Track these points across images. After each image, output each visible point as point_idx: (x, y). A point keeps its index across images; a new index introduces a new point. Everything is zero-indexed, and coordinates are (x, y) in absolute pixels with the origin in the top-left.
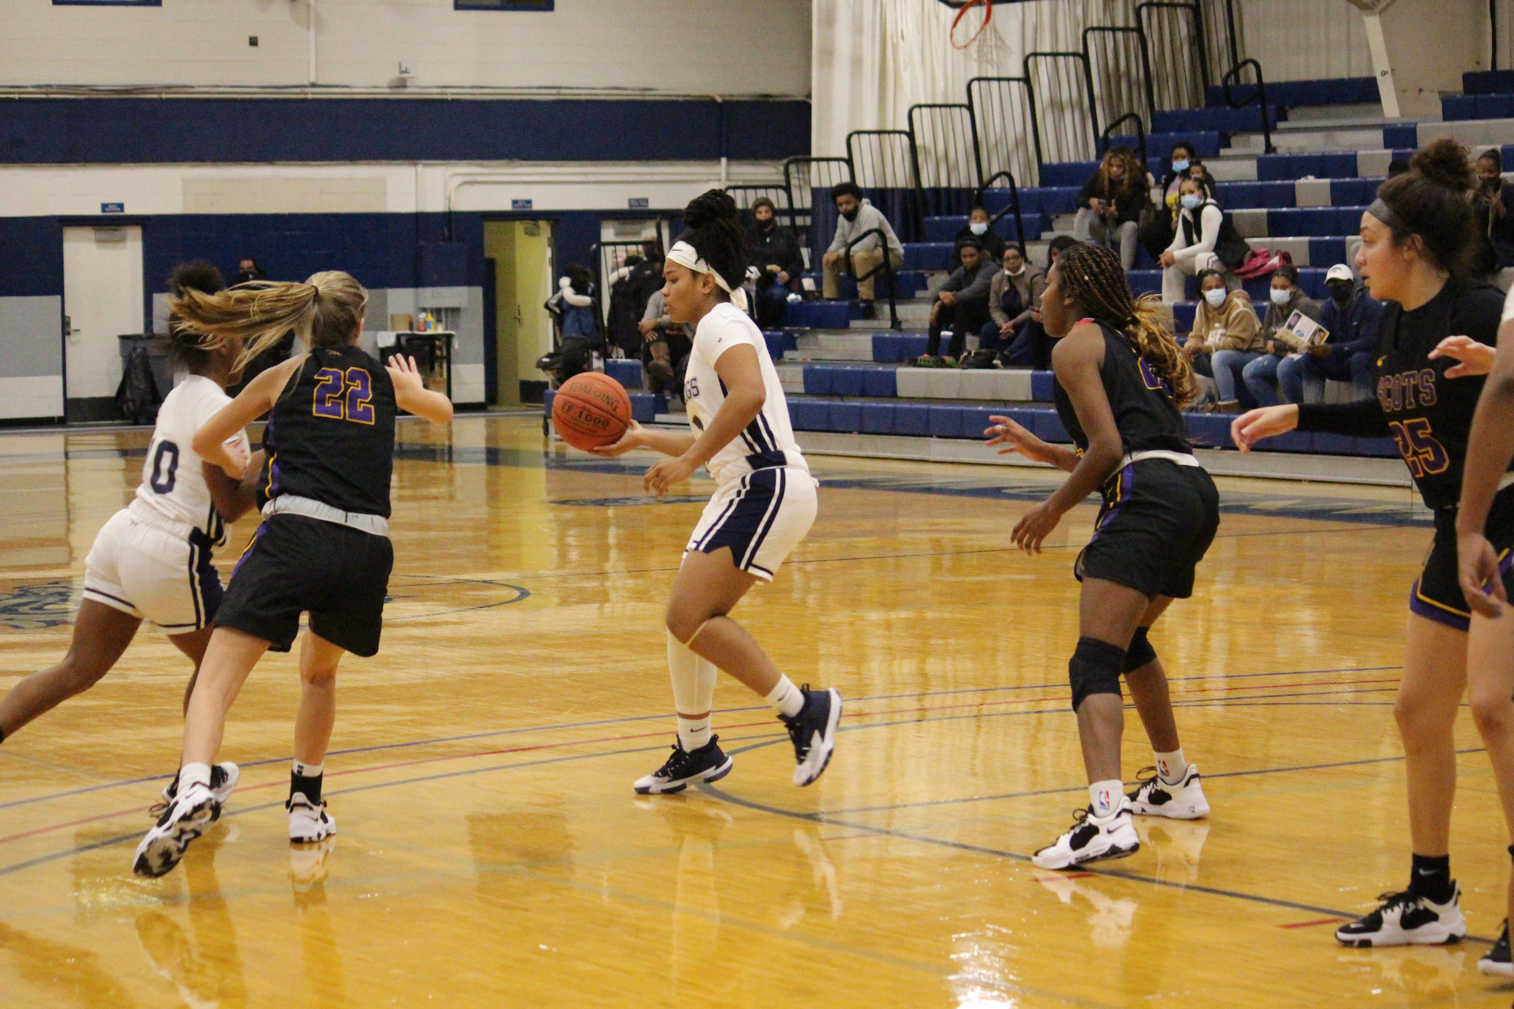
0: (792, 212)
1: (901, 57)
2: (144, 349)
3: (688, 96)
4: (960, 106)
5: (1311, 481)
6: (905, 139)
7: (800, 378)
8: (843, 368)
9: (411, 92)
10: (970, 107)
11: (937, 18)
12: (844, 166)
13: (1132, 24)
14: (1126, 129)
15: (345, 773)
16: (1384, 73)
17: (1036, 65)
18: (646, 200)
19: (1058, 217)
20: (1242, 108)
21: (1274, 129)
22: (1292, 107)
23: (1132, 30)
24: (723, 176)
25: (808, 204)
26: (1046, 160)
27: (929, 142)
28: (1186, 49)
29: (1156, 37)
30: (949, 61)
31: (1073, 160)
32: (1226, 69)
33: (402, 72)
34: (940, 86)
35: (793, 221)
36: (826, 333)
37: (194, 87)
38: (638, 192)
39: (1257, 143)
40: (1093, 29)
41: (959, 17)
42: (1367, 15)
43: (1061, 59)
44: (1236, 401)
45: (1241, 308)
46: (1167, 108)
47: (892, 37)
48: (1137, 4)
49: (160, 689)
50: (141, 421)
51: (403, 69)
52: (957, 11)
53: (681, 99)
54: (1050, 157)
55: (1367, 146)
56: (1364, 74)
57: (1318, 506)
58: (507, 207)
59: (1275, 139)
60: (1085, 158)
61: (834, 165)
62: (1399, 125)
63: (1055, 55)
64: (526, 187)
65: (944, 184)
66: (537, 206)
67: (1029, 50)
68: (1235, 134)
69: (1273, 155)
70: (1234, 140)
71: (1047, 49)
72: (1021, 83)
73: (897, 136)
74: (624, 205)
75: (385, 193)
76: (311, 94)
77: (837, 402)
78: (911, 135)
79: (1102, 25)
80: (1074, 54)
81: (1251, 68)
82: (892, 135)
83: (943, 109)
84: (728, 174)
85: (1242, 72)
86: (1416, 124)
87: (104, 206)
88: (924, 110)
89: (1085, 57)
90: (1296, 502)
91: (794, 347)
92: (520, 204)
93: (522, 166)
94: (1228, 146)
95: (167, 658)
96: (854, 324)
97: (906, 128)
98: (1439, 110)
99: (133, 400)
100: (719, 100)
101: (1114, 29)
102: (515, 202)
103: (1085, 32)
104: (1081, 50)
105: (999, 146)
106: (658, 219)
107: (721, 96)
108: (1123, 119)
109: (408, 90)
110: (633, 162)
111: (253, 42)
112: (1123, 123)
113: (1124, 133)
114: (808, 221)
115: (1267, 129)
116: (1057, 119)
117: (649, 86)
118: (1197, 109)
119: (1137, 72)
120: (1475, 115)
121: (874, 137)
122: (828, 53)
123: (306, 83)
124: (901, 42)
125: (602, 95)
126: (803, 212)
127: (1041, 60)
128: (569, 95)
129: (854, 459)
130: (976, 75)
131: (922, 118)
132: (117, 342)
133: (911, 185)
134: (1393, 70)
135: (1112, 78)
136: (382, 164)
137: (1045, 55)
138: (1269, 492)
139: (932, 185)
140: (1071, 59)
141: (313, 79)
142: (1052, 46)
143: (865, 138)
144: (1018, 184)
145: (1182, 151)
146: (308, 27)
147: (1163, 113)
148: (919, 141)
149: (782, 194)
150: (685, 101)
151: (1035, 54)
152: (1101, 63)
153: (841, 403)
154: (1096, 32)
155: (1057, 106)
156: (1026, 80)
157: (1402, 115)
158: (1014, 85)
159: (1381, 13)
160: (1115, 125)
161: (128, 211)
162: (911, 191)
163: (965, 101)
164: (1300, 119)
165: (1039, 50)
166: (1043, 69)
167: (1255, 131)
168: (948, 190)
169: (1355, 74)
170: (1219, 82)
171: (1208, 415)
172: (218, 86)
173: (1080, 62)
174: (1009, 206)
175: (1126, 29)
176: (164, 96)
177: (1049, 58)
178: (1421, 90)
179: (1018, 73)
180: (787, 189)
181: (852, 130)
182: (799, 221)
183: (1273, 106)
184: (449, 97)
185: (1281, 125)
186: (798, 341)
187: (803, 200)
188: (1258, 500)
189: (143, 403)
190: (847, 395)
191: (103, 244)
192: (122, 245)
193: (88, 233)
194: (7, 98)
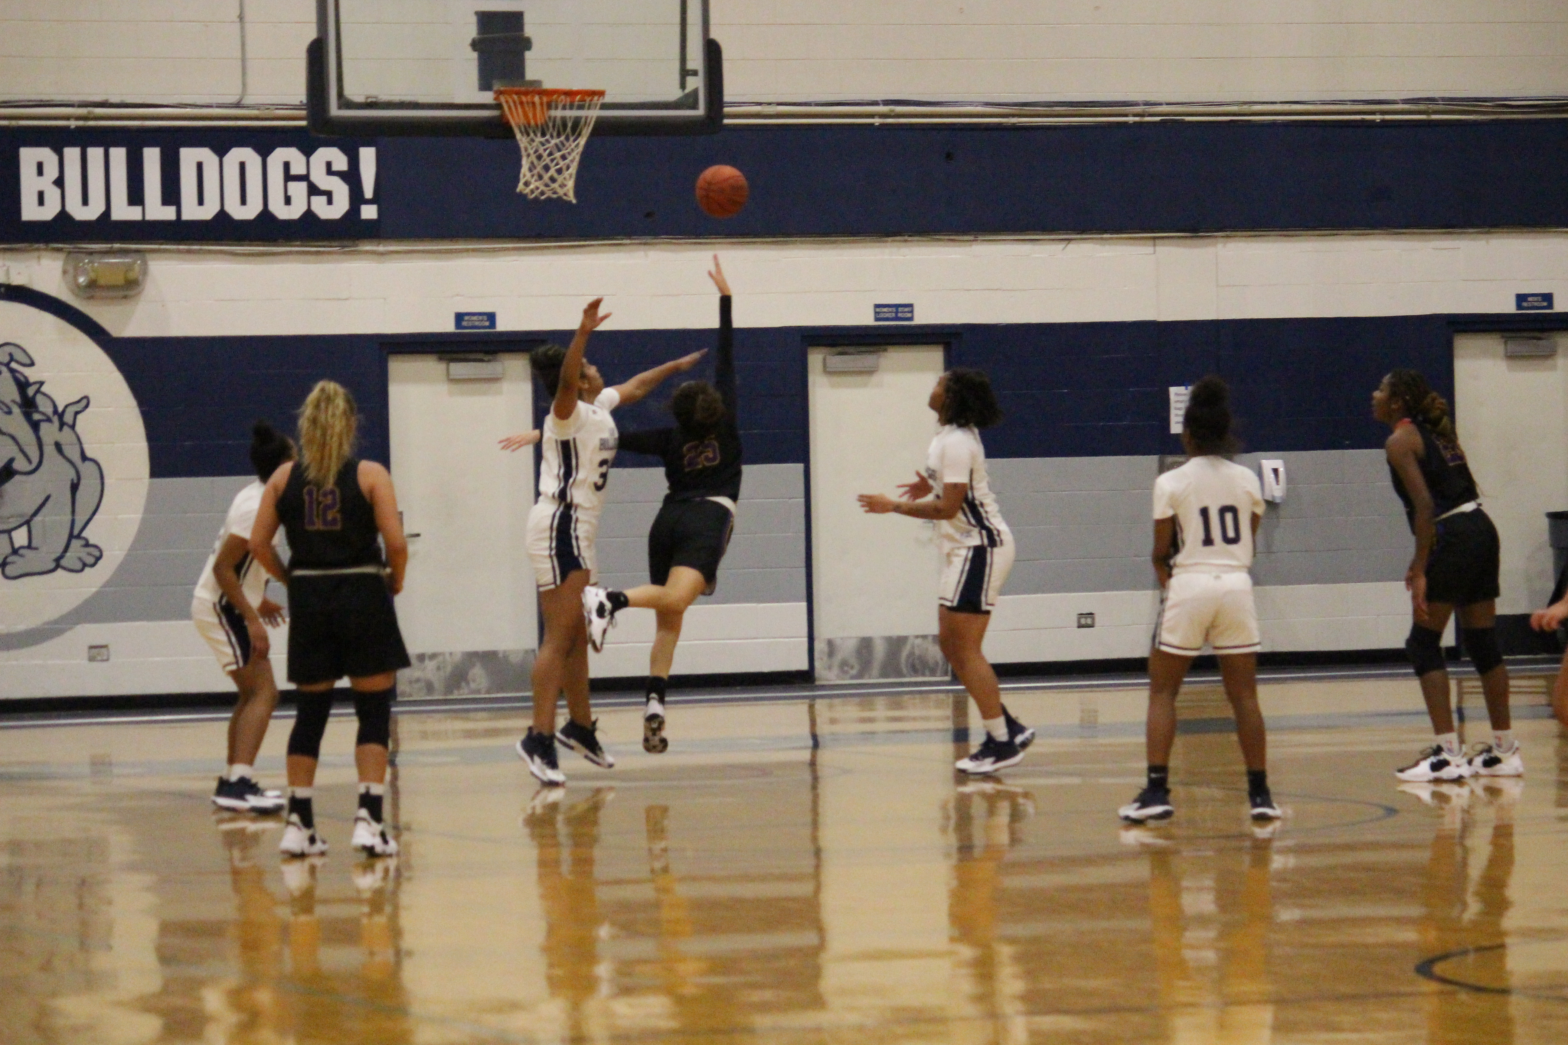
161: (1561, 306)
191: (1520, 363)
192: (1550, 362)
193: (1493, 343)
194: (1363, 121)
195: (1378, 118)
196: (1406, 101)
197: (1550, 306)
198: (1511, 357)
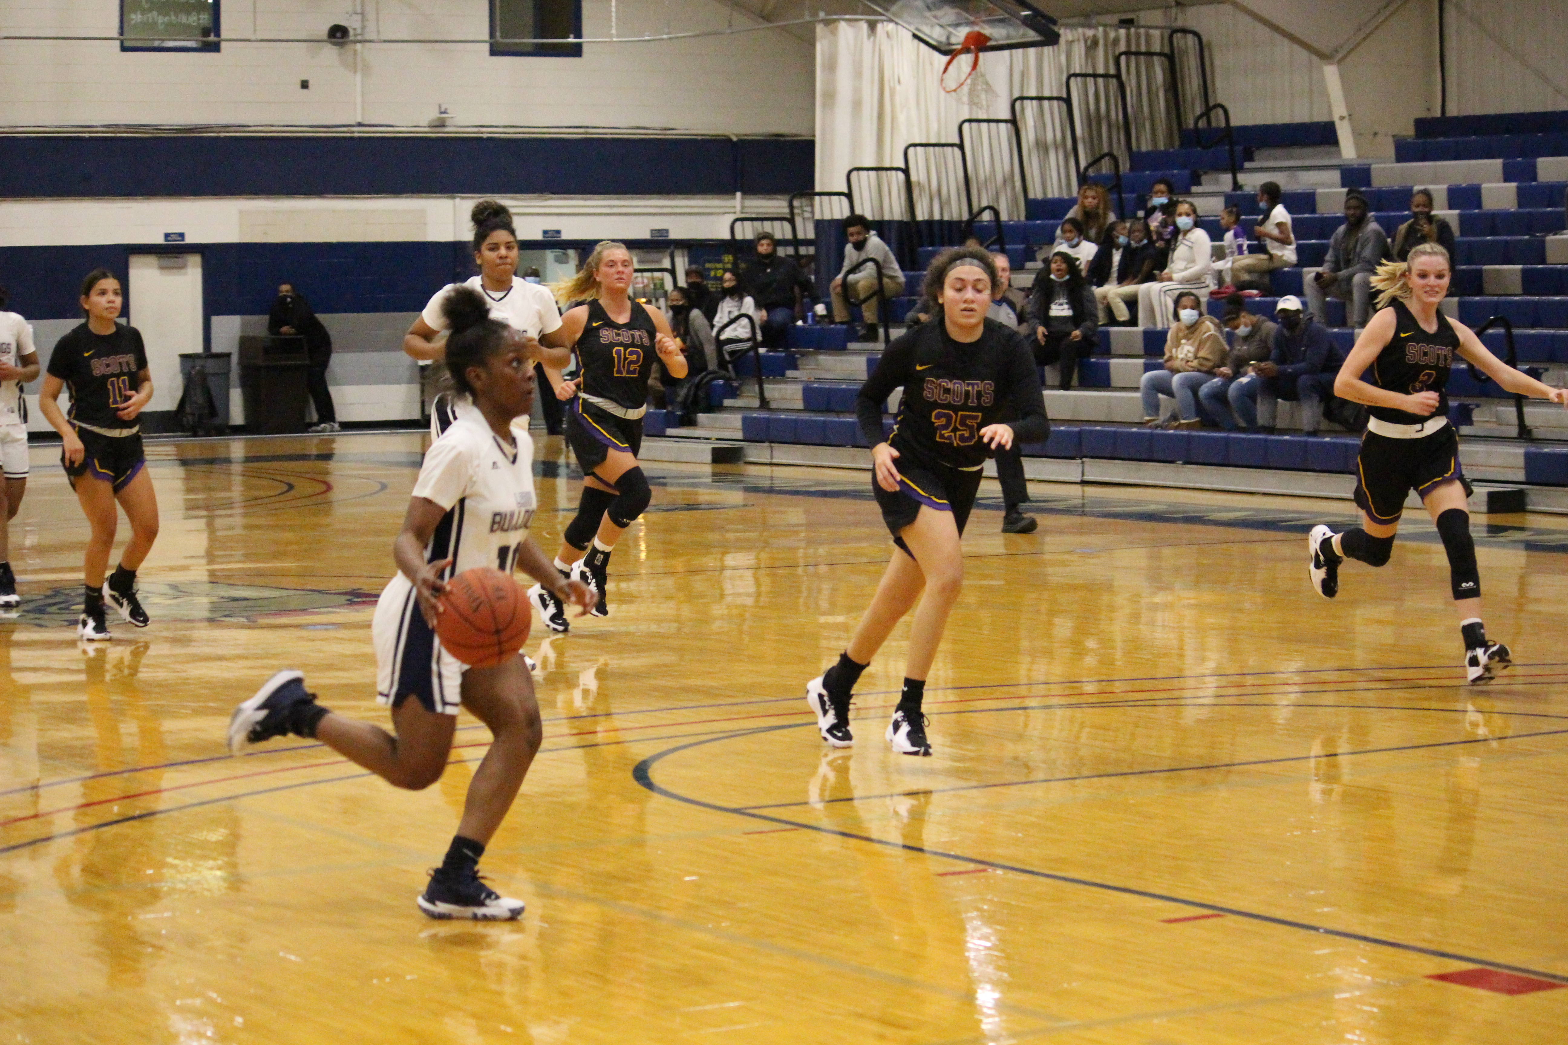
0: (796, 242)
1: (898, 100)
2: (203, 367)
3: (707, 135)
4: (952, 145)
5: (1265, 494)
6: (901, 176)
7: (800, 395)
8: (839, 387)
9: (450, 130)
10: (961, 146)
11: (931, 64)
12: (844, 200)
13: (1112, 71)
14: (1106, 167)
15: (312, 766)
16: (1342, 118)
17: (1023, 109)
18: (667, 231)
19: (1041, 248)
20: (1212, 149)
21: (1241, 169)
22: (1258, 149)
23: (1112, 76)
24: (738, 209)
25: (811, 235)
26: (1031, 196)
27: (923, 178)
28: (1161, 95)
29: (1134, 82)
30: (942, 104)
31: (1056, 195)
32: (1198, 111)
33: (442, 113)
34: (934, 127)
35: (796, 250)
36: (825, 354)
37: (249, 126)
38: (659, 223)
39: (1225, 181)
40: (1076, 75)
41: (949, 63)
42: (1326, 65)
43: (1046, 103)
44: (1197, 419)
45: (1212, 332)
46: (1144, 148)
47: (889, 82)
48: (1117, 53)
49: (159, 685)
50: (200, 433)
51: (443, 110)
52: (948, 58)
53: (699, 138)
54: (1036, 193)
55: (1324, 185)
56: (1325, 119)
57: (1270, 517)
58: (539, 237)
59: (1242, 178)
60: (1068, 194)
61: (835, 198)
62: (1355, 166)
63: (1040, 99)
64: (555, 218)
65: (937, 217)
66: (565, 236)
67: (1016, 94)
68: (1205, 173)
69: (1239, 192)
70: (1204, 179)
71: (1033, 93)
72: (1009, 125)
73: (894, 172)
74: (646, 235)
75: (425, 224)
76: (357, 132)
77: (833, 418)
78: (906, 171)
79: (1084, 72)
80: (1058, 99)
81: (1220, 112)
82: (889, 172)
83: (937, 148)
84: (743, 207)
85: (1213, 114)
86: (1370, 165)
87: (167, 236)
88: (919, 149)
89: (1068, 101)
90: (1250, 513)
91: (795, 368)
92: (550, 234)
93: (552, 199)
94: (1199, 183)
95: (173, 656)
96: (851, 346)
97: (902, 165)
98: (1391, 151)
99: (193, 414)
100: (735, 139)
101: (1095, 76)
102: (545, 232)
103: (1069, 77)
104: (1064, 95)
105: (988, 183)
106: (672, 248)
107: (736, 135)
108: (1102, 157)
109: (446, 129)
110: (655, 196)
111: (305, 85)
112: (1103, 161)
113: (1104, 171)
114: (811, 250)
115: (1235, 168)
116: (1042, 157)
117: (670, 126)
118: (1171, 150)
119: (1117, 115)
120: (1424, 157)
121: (873, 174)
122: (830, 96)
123: (353, 122)
124: (898, 87)
125: (626, 134)
126: (807, 243)
127: (1027, 103)
128: (594, 134)
129: (847, 471)
130: (967, 117)
131: (917, 157)
132: (178, 360)
133: (906, 218)
134: (1350, 115)
135: (1093, 121)
136: (422, 198)
137: (1032, 99)
138: (1227, 504)
139: (926, 218)
140: (1055, 103)
141: (359, 120)
142: (1038, 91)
143: (863, 174)
144: (1004, 217)
145: (1162, 187)
146: (355, 71)
147: (1140, 153)
148: (914, 178)
149: (787, 226)
150: (703, 140)
151: (1022, 98)
152: (1083, 107)
153: (836, 419)
154: (1079, 79)
155: (1042, 146)
156: (1013, 121)
157: (1359, 157)
158: (1003, 126)
159: (1339, 62)
160: (1095, 162)
161: (189, 240)
162: (906, 223)
163: (956, 141)
164: (1266, 159)
165: (1025, 95)
166: (1029, 112)
167: (1225, 170)
168: (941, 222)
169: (1317, 119)
170: (1191, 125)
171: (1171, 431)
172: (272, 126)
173: (1064, 106)
174: (994, 238)
175: (1106, 76)
176: (222, 135)
177: (1035, 102)
178: (1376, 134)
179: (1006, 115)
180: (791, 221)
181: (852, 167)
182: (803, 251)
183: (1241, 148)
184: (485, 136)
185: (1247, 165)
186: (799, 362)
187: (806, 231)
188: (1213, 511)
189: (201, 417)
190: (842, 412)
191: (166, 271)
192: (183, 271)
193: (152, 260)
194: (78, 137)
195: (87, 135)
196: (105, 126)
197: (183, 240)
198: (162, 268)
